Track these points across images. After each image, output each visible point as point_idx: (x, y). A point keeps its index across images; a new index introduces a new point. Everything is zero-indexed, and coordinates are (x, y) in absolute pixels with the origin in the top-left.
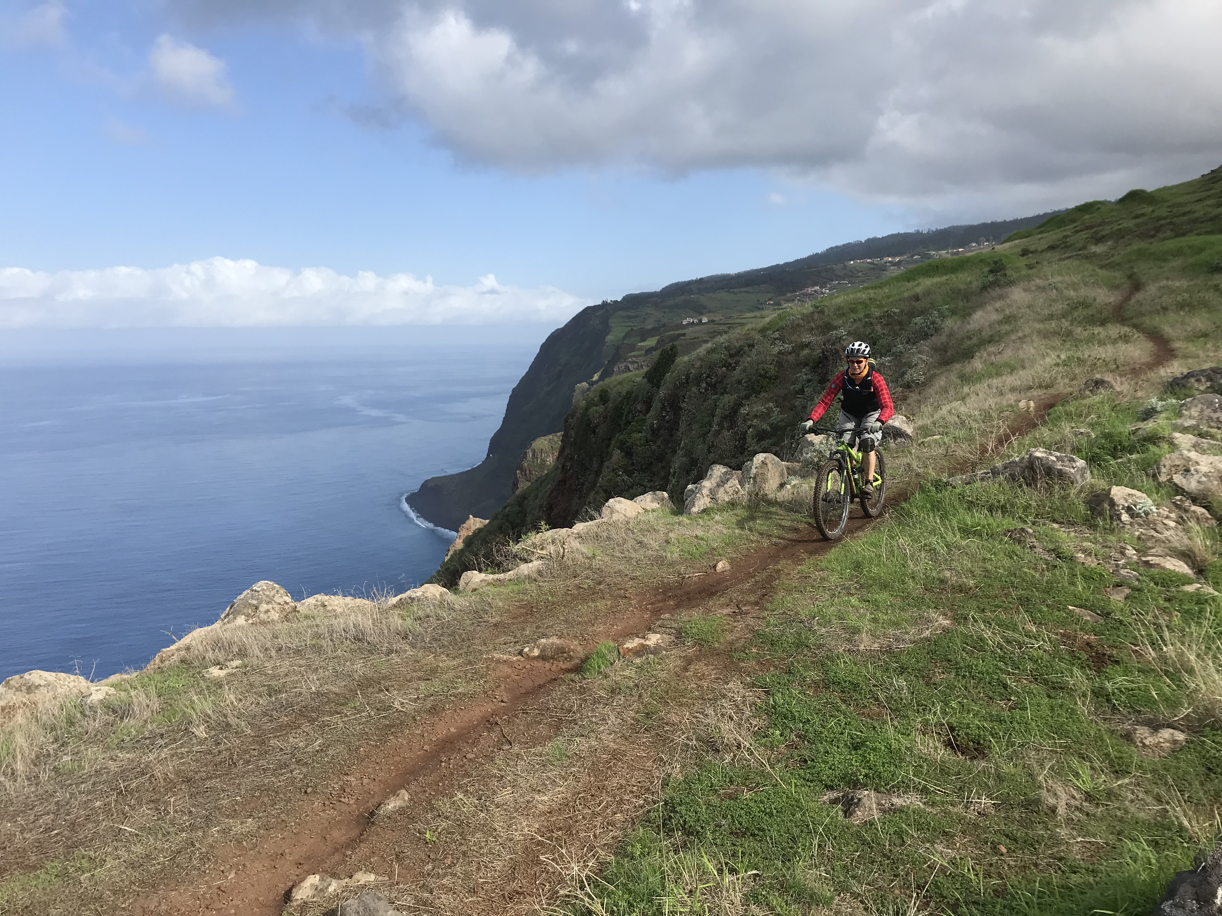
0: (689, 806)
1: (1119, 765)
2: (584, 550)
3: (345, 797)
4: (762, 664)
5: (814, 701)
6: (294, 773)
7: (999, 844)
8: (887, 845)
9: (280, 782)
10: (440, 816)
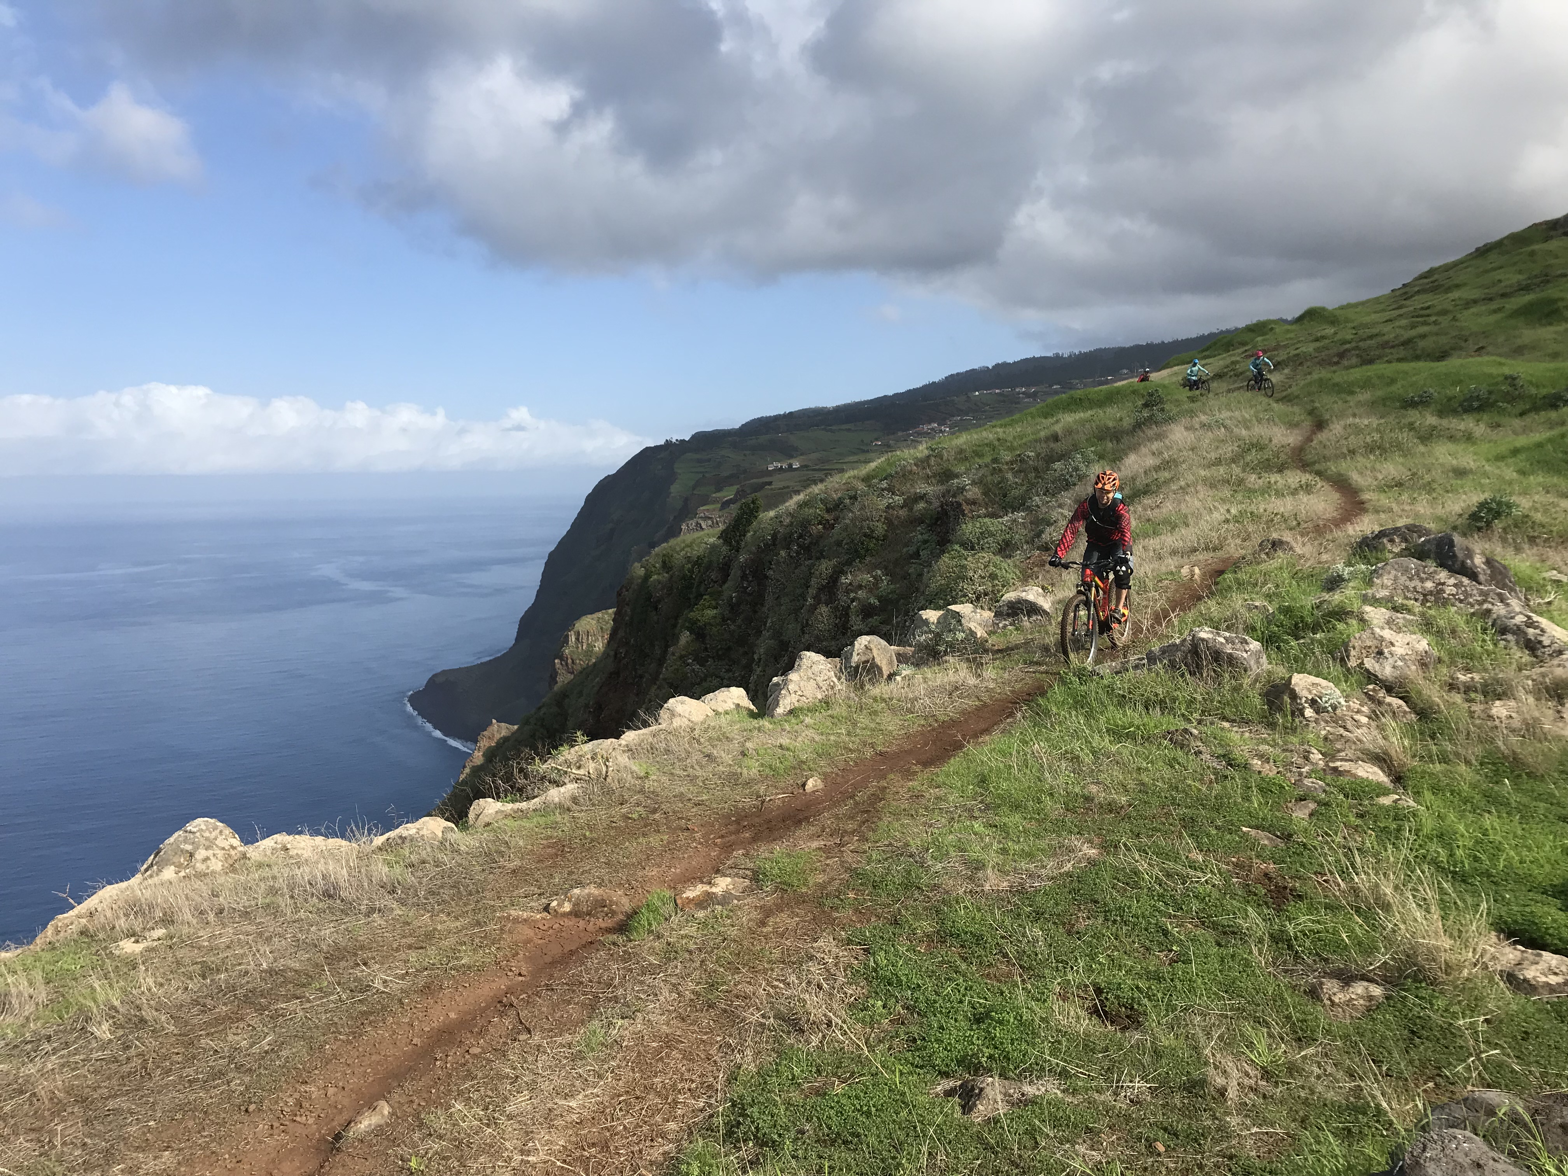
0: (763, 1107)
1: (1302, 1030)
2: (635, 768)
3: (301, 1115)
4: (860, 913)
5: (926, 961)
6: (232, 1084)
7: (1156, 1140)
8: (1016, 1149)
9: (211, 1098)
10: (430, 1135)
